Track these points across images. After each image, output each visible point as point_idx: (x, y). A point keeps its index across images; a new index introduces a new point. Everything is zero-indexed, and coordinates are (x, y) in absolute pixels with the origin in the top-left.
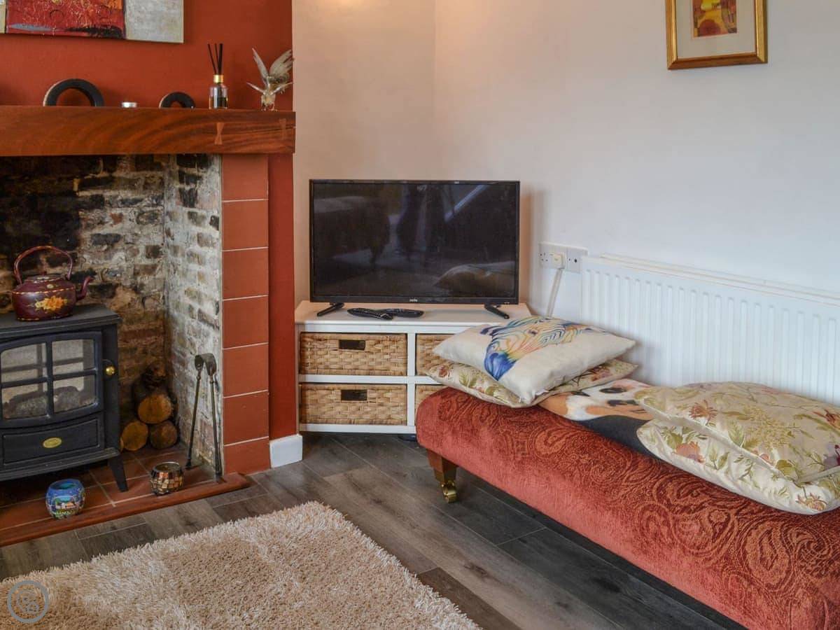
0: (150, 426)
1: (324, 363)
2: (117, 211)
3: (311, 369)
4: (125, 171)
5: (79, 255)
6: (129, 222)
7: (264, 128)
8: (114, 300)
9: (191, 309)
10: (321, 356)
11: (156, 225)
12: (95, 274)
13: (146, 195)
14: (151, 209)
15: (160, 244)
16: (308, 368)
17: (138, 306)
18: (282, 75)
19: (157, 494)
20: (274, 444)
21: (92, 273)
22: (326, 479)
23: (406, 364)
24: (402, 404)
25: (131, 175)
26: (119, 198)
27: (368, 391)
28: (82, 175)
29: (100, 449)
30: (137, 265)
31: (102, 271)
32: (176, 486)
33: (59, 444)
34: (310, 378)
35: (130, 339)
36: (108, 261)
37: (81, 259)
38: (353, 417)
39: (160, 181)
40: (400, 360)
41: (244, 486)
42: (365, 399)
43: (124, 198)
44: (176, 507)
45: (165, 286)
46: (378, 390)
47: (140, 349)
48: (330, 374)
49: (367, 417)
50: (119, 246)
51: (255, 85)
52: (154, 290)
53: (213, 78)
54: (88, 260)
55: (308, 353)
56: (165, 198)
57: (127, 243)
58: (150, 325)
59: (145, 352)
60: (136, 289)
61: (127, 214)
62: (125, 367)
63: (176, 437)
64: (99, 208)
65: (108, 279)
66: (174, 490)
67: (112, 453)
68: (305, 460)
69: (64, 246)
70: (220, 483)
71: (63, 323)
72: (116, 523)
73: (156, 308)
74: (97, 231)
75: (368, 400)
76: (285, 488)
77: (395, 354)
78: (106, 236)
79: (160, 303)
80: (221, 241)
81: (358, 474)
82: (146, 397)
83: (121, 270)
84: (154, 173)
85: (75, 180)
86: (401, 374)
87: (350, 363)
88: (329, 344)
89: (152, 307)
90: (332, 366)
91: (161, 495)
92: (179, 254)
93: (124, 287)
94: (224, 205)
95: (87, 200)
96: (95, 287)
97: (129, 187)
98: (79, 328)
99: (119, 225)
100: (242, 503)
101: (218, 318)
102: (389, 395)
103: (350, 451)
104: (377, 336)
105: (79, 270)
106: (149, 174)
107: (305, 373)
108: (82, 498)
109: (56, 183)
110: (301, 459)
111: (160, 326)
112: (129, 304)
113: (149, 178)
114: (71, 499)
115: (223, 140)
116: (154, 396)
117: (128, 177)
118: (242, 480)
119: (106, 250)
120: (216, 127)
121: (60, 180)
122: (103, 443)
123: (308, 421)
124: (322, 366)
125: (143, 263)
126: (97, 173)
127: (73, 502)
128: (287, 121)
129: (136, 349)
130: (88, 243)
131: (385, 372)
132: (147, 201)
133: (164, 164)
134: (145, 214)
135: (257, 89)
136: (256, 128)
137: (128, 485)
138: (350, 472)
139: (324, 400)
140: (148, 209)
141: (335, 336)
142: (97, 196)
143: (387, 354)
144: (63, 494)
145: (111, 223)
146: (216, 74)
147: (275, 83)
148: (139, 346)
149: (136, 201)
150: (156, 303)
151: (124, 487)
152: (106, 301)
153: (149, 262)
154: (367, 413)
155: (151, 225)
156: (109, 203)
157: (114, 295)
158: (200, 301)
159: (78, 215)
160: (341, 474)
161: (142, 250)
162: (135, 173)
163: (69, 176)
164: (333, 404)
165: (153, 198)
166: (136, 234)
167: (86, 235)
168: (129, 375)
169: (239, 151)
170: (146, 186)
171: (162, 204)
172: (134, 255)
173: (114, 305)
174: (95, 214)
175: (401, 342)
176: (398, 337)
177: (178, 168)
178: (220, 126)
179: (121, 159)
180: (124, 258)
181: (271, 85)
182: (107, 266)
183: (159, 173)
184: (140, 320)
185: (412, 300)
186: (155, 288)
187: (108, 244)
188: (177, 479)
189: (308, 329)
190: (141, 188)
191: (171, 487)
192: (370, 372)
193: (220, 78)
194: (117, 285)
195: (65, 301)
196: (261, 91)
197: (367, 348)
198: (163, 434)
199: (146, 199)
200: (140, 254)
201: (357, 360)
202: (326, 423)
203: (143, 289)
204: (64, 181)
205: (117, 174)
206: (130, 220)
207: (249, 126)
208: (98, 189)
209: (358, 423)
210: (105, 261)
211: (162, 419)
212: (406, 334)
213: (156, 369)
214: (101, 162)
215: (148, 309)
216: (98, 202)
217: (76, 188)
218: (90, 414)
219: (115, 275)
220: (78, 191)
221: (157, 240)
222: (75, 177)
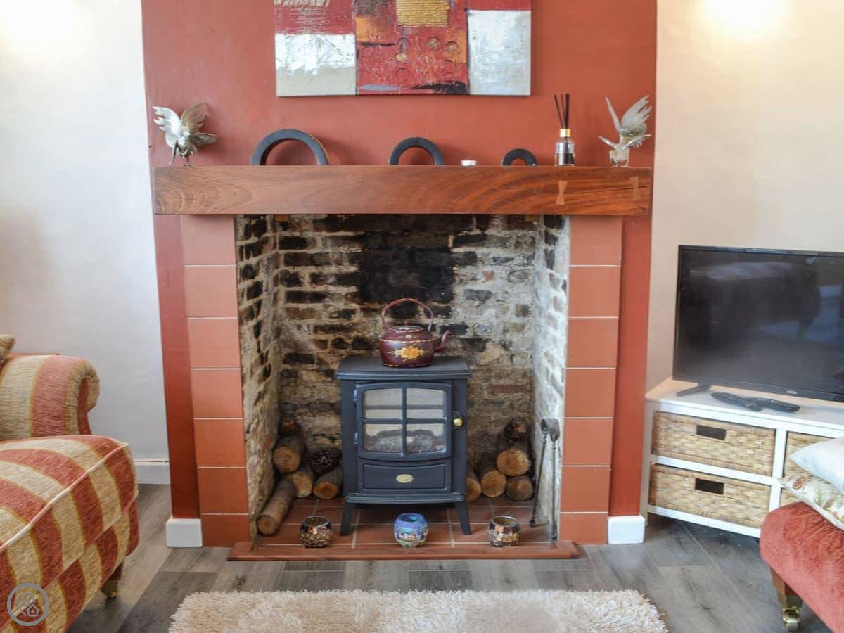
0: (508, 477)
1: (679, 447)
2: (489, 269)
3: (665, 450)
4: (497, 230)
5: (452, 309)
6: (500, 280)
7: (613, 187)
8: (484, 354)
9: (548, 371)
10: (677, 439)
11: (527, 284)
12: (467, 327)
13: (518, 254)
14: (522, 268)
15: (529, 304)
16: (661, 450)
17: (507, 362)
18: (637, 126)
19: (492, 544)
20: (614, 521)
21: (463, 327)
22: (660, 569)
23: (772, 463)
24: (764, 506)
25: (504, 233)
26: (491, 256)
27: (725, 485)
28: (456, 233)
29: (446, 492)
30: (507, 322)
31: (474, 326)
32: (510, 541)
33: (410, 481)
34: (663, 460)
35: (498, 392)
36: (479, 316)
37: (455, 312)
38: (707, 509)
39: (531, 240)
40: (766, 458)
41: (573, 557)
42: (721, 493)
43: (496, 256)
44: (501, 562)
45: (533, 346)
46: (737, 486)
47: (507, 403)
48: (684, 459)
49: (723, 512)
50: (489, 302)
51: (606, 138)
52: (523, 349)
53: (559, 133)
54: (462, 312)
55: (662, 434)
56: (536, 258)
57: (498, 301)
58: (517, 382)
59: (512, 406)
60: (505, 346)
61: (498, 272)
62: (492, 419)
63: (532, 492)
64: (472, 265)
65: (479, 334)
66: (507, 544)
67: (456, 497)
68: (645, 544)
69: (441, 299)
70: (552, 548)
71: (417, 372)
72: (445, 563)
73: (523, 366)
74: (469, 287)
75: (725, 495)
76: (613, 568)
77: (759, 450)
78: (478, 292)
79: (527, 362)
80: (567, 306)
81: (697, 572)
82: (504, 450)
83: (491, 327)
84: (525, 232)
85: (450, 236)
86: (765, 474)
87: (707, 452)
88: (685, 428)
89: (520, 365)
90: (687, 452)
91: (496, 546)
92: (542, 316)
93: (493, 342)
94: (571, 269)
95: (461, 257)
96: (467, 340)
97: (501, 246)
98: (432, 378)
99: (490, 283)
100: (565, 574)
101: (562, 384)
102: (749, 493)
103: (698, 544)
104: (741, 428)
105: (453, 323)
106: (521, 233)
107: (657, 454)
108: (422, 533)
109: (432, 239)
110: (641, 541)
111: (527, 384)
112: (498, 359)
113: (520, 237)
114: (413, 532)
115: (566, 200)
116: (512, 450)
117: (499, 235)
118: (573, 550)
119: (478, 305)
120: (557, 186)
121: (436, 236)
122: (449, 487)
123: (657, 504)
124: (676, 450)
125: (512, 321)
126: (470, 231)
127: (414, 535)
128: (640, 179)
129: (503, 402)
130: (462, 298)
131: (747, 468)
132: (518, 260)
133: (535, 223)
134: (516, 273)
135: (608, 143)
136: (605, 187)
137: (472, 529)
138: (689, 567)
139: (676, 486)
140: (519, 268)
141: (693, 420)
142: (470, 253)
143: (750, 449)
144: (406, 526)
145: (483, 279)
146: (563, 128)
147: (628, 136)
148: (506, 400)
149: (507, 260)
150: (524, 361)
151: (467, 531)
152: (476, 354)
153: (519, 320)
154: (722, 508)
155: (521, 285)
156: (481, 261)
157: (483, 349)
158: (553, 366)
159: (452, 270)
160: (678, 568)
161: (512, 308)
162: (507, 232)
163: (445, 232)
164: (683, 492)
165: (524, 257)
166: (507, 292)
167: (459, 290)
168: (496, 427)
169: (583, 212)
170: (518, 245)
171: (533, 263)
172: (505, 313)
173: (484, 359)
174: (467, 271)
175: (767, 438)
176: (765, 432)
177: (544, 228)
178: (562, 185)
179: (493, 217)
180: (494, 314)
181: (624, 139)
182: (478, 321)
183: (531, 232)
184: (508, 376)
185: (789, 392)
186: (524, 347)
187: (479, 300)
188: (511, 534)
189: (664, 408)
190: (513, 247)
191: (505, 541)
192: (729, 465)
193: (566, 132)
194: (487, 340)
195: (422, 352)
196: (612, 145)
197: (728, 438)
198: (519, 487)
199: (518, 258)
200: (510, 313)
201: (716, 449)
202: (676, 509)
203: (511, 346)
204: (440, 238)
205: (489, 232)
206: (501, 278)
207: (594, 184)
208: (472, 246)
209: (711, 517)
210: (476, 316)
211: (519, 473)
212: (775, 430)
213: (517, 426)
214: (475, 220)
215: (516, 367)
216: (471, 259)
217: (450, 245)
218: (439, 459)
219: (486, 331)
220: (452, 248)
221: (526, 300)
222: (450, 234)
